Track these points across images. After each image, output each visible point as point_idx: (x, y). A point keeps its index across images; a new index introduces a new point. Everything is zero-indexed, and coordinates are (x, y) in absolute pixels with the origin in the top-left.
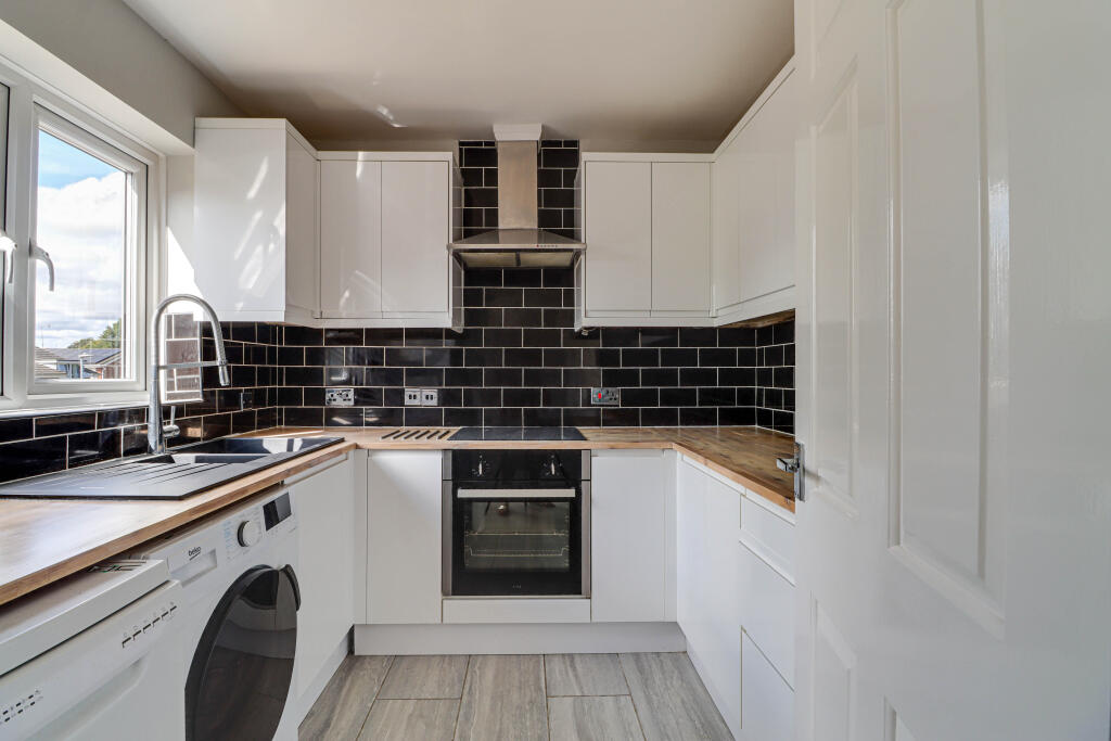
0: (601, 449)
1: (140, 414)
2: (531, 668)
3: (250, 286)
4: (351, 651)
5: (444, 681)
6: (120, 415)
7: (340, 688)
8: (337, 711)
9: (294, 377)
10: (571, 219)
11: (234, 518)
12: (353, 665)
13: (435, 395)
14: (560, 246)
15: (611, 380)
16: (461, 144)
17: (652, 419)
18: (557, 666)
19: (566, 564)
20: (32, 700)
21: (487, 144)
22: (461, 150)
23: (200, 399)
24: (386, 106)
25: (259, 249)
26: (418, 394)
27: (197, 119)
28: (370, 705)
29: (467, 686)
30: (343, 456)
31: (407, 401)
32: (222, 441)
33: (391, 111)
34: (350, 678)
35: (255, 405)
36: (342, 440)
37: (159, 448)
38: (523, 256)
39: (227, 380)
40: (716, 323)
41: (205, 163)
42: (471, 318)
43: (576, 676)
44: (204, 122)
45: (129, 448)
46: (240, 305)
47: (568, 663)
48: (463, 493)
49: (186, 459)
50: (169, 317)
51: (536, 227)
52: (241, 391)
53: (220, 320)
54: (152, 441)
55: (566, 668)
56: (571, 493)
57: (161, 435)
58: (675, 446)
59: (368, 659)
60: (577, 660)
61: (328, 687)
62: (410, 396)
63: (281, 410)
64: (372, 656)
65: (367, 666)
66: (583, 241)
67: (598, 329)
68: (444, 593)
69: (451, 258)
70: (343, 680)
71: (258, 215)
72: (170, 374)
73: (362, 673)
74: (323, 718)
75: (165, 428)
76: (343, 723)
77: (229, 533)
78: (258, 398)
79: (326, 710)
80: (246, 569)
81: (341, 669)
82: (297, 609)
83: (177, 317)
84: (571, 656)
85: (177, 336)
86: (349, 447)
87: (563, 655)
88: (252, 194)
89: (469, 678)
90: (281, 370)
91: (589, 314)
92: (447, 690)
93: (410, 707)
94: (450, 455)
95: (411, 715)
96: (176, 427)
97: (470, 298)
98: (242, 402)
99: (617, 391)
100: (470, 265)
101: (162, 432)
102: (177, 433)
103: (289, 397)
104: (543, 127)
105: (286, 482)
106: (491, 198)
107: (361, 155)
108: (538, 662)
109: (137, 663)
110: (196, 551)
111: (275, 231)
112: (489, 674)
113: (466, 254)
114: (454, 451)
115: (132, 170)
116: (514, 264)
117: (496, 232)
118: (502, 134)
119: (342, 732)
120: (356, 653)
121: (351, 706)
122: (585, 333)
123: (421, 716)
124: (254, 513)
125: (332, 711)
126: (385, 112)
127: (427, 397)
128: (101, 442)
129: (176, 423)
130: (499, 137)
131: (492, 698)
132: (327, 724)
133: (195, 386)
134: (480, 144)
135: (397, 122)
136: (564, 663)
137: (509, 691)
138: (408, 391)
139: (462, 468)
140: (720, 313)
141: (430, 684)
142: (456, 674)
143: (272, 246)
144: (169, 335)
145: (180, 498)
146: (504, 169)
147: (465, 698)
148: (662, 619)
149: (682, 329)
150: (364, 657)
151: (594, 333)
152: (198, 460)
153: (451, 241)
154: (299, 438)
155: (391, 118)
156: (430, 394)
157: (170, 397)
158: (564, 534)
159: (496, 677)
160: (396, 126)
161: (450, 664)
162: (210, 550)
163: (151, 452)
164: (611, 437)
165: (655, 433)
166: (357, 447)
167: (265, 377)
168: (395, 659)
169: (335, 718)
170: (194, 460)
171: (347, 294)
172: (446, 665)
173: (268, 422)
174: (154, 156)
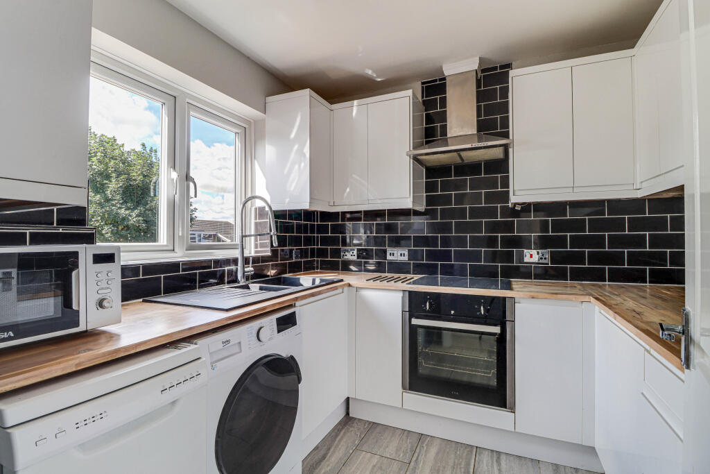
0: (523, 298)
1: (235, 261)
2: (465, 455)
3: (292, 189)
4: (348, 413)
5: (401, 448)
6: (227, 262)
7: (337, 436)
8: (332, 450)
9: (325, 241)
10: (505, 123)
11: (256, 324)
12: (347, 423)
13: (406, 253)
14: (490, 143)
15: (543, 243)
16: (423, 83)
17: (578, 275)
18: (485, 458)
19: (494, 383)
20: (101, 416)
21: (440, 80)
22: (423, 87)
23: (269, 254)
24: (369, 69)
25: (297, 167)
26: (395, 252)
27: (267, 98)
28: (351, 451)
29: (416, 455)
30: (340, 290)
31: (389, 257)
32: (280, 278)
33: (374, 71)
34: (344, 431)
35: (301, 258)
36: (342, 280)
37: (243, 280)
38: (463, 154)
39: (277, 243)
40: (639, 195)
41: (271, 123)
42: (430, 201)
43: (500, 470)
44: (270, 99)
45: (230, 279)
46: (287, 200)
47: (495, 459)
48: (415, 321)
49: (255, 287)
50: (256, 209)
51: (476, 133)
52: (293, 249)
53: (273, 209)
54: (240, 275)
55: (492, 462)
56: (497, 330)
57: (244, 273)
58: (592, 300)
59: (356, 421)
60: (503, 457)
61: (330, 433)
62: (390, 254)
63: (318, 260)
64: (359, 419)
65: (355, 425)
66: (511, 137)
67: (529, 204)
68: (404, 387)
69: (412, 160)
70: (340, 431)
71: (296, 147)
72: (256, 240)
73: (351, 429)
74: (323, 452)
75: (246, 269)
76: (333, 459)
77: (251, 333)
78: (303, 253)
79: (325, 447)
80: (263, 355)
81: (340, 423)
82: (299, 383)
83: (259, 208)
84: (499, 453)
85: (259, 219)
86: (344, 285)
87: (492, 451)
88: (293, 136)
89: (418, 451)
90: (318, 237)
91: (517, 193)
92: (402, 455)
93: (375, 459)
94: (407, 294)
95: (374, 466)
96: (252, 269)
97: (430, 187)
98: (294, 256)
99: (547, 253)
100: (428, 165)
101: (244, 272)
102: (252, 273)
103: (322, 253)
104: (480, 58)
105: (296, 305)
106: (443, 117)
107: (356, 102)
108: (471, 451)
109: (174, 403)
110: (228, 341)
111: (305, 156)
112: (433, 451)
113: (424, 157)
114: (410, 292)
115: (237, 131)
116: (459, 161)
117: (446, 140)
118: (448, 71)
119: (331, 465)
120: (351, 415)
121: (340, 449)
122: (518, 208)
123: (381, 468)
124: (270, 322)
125: (329, 449)
126: (370, 72)
127: (401, 255)
128: (218, 276)
129: (252, 267)
130: (446, 73)
131: (431, 470)
132: (324, 457)
133: (266, 247)
134: (436, 81)
135: (378, 77)
136: (492, 457)
137: (444, 468)
138: (389, 250)
139: (416, 304)
140: (644, 185)
141: (391, 448)
142: (410, 445)
143: (303, 164)
144: (256, 219)
145: (227, 310)
146: (451, 94)
147: (412, 464)
148: (580, 443)
149: (609, 201)
150: (355, 419)
151: (526, 208)
152: (261, 289)
153: (411, 149)
154: (318, 278)
155: (375, 75)
156: (403, 252)
157: (256, 252)
158: (494, 359)
159: (437, 454)
160: (379, 80)
161: (407, 437)
162: (237, 342)
163: (239, 283)
164: (534, 288)
165: (579, 287)
166: (349, 285)
167: (309, 241)
168: (374, 425)
169: (329, 455)
170: (258, 288)
171: (348, 190)
172: (404, 437)
173: (309, 268)
174: (248, 122)
